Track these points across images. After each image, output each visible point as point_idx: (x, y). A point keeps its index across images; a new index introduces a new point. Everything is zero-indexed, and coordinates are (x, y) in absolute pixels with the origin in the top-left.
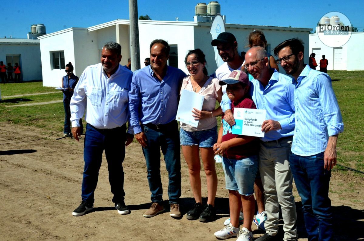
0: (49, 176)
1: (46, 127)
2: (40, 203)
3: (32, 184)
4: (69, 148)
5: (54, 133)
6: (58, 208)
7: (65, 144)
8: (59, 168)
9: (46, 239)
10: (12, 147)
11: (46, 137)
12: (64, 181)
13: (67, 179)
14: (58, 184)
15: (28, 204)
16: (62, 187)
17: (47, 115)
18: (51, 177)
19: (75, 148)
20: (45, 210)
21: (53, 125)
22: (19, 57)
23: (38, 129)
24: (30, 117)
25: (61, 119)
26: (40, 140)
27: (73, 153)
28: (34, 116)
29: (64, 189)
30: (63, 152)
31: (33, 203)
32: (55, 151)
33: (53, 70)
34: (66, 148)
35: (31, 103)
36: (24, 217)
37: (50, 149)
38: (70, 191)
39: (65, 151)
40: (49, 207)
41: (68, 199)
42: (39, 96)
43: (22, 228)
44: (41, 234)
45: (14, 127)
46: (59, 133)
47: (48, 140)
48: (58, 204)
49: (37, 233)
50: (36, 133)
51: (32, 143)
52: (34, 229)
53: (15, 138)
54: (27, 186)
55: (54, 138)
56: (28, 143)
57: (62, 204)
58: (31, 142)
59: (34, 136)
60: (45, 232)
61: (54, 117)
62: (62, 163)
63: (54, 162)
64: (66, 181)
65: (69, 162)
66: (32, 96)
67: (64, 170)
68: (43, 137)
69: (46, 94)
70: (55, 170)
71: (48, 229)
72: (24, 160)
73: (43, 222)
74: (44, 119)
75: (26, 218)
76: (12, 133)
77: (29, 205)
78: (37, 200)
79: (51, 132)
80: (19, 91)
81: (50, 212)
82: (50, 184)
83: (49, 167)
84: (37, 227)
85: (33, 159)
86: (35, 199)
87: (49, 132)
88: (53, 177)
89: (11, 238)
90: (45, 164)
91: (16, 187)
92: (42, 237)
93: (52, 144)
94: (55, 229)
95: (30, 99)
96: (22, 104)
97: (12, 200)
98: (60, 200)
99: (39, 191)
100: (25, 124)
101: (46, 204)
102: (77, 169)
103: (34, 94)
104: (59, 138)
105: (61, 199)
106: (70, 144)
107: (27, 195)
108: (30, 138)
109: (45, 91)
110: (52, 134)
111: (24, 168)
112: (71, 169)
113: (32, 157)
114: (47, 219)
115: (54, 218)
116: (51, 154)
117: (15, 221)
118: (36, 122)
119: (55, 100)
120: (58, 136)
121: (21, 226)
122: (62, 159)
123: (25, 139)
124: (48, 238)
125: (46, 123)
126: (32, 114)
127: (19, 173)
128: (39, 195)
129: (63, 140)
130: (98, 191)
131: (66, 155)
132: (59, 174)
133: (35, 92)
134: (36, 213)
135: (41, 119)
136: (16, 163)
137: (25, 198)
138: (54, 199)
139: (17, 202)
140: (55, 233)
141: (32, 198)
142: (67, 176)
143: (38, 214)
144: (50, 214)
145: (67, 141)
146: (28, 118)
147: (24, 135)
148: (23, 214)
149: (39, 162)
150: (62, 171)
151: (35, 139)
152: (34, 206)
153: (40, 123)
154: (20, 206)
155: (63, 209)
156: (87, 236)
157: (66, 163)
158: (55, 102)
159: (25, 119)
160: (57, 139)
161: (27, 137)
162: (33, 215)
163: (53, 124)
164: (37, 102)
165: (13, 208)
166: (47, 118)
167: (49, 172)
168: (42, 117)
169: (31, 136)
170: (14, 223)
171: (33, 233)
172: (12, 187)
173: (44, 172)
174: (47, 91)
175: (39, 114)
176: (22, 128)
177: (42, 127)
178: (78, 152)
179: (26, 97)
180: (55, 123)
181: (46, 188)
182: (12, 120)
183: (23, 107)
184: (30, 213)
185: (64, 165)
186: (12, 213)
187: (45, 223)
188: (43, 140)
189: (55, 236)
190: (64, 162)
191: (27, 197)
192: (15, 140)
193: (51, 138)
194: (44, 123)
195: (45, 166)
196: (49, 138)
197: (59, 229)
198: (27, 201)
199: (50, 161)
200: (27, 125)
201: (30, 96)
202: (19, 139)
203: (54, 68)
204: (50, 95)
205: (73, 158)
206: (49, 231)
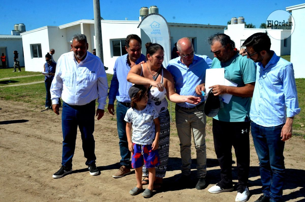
0: (39, 140)
1: (31, 102)
2: (36, 161)
3: (27, 146)
4: (52, 117)
5: (38, 106)
6: (50, 164)
7: (48, 115)
8: (46, 133)
9: (45, 189)
10: (7, 118)
11: (32, 109)
12: (52, 144)
13: (54, 142)
14: (47, 146)
15: (26, 162)
16: (51, 148)
17: (31, 93)
18: (41, 141)
19: (56, 118)
20: (41, 166)
21: (37, 101)
22: (6, 49)
23: (25, 104)
24: (18, 95)
25: (42, 95)
26: (28, 112)
27: (55, 122)
28: (21, 94)
29: (52, 149)
30: (47, 121)
31: (30, 161)
32: (41, 120)
33: (33, 58)
34: (49, 118)
35: (17, 84)
36: (25, 173)
37: (37, 119)
38: (57, 151)
39: (49, 120)
40: (43, 164)
41: (57, 158)
42: (23, 79)
43: (24, 181)
44: (40, 185)
45: (6, 103)
46: (42, 107)
47: (34, 112)
48: (50, 161)
49: (37, 185)
50: (24, 107)
51: (22, 115)
52: (34, 182)
53: (9, 111)
54: (23, 148)
55: (39, 110)
56: (19, 115)
57: (53, 161)
58: (22, 113)
59: (23, 109)
60: (43, 184)
61: (37, 95)
62: (48, 129)
63: (42, 129)
64: (53, 143)
65: (53, 128)
66: (18, 79)
67: (50, 135)
68: (31, 110)
69: (29, 77)
70: (43, 135)
71: (45, 182)
72: (18, 128)
73: (40, 176)
74: (29, 96)
75: (26, 173)
76: (6, 107)
77: (28, 163)
78: (33, 159)
79: (35, 105)
80: (7, 75)
81: (45, 168)
82: (41, 146)
83: (38, 133)
84: (36, 180)
85: (25, 127)
86: (32, 158)
87: (34, 106)
88: (42, 140)
89: (17, 190)
90: (35, 131)
91: (15, 149)
92: (42, 188)
93: (38, 115)
94: (51, 182)
95: (17, 81)
96: (11, 85)
97: (13, 159)
98: (51, 159)
99: (34, 152)
100: (15, 100)
101: (41, 162)
102: (61, 134)
103: (19, 77)
104: (42, 110)
105: (52, 157)
106: (52, 115)
107: (25, 155)
108: (20, 111)
109: (27, 75)
110: (37, 107)
111: (19, 134)
112: (56, 134)
113: (24, 125)
114: (43, 174)
115: (48, 173)
116: (38, 123)
117: (18, 176)
118: (23, 99)
119: (36, 81)
120: (42, 108)
121: (23, 180)
122: (48, 127)
123: (16, 112)
124: (46, 189)
125: (31, 99)
126: (19, 93)
127: (15, 138)
128: (34, 155)
129: (46, 112)
130: (79, 150)
131: (51, 123)
132: (47, 138)
133: (20, 76)
134: (34, 169)
135: (27, 96)
136: (12, 131)
137: (24, 157)
138: (46, 158)
139: (18, 161)
140: (51, 184)
141: (29, 157)
142: (54, 140)
143: (36, 170)
144: (45, 170)
145: (49, 112)
146: (17, 96)
147: (15, 109)
148: (23, 170)
149: (30, 129)
150: (49, 136)
151: (24, 112)
152: (31, 164)
153: (27, 99)
154: (21, 164)
155: (54, 166)
156: (77, 186)
157: (51, 129)
158: (36, 83)
159: (15, 96)
160: (41, 111)
161: (18, 110)
162: (32, 171)
163: (37, 99)
164: (22, 83)
165: (15, 166)
166: (32, 95)
167: (39, 137)
168: (28, 94)
169: (21, 109)
170: (17, 177)
171: (34, 185)
172: (12, 150)
173: (35, 137)
174: (29, 74)
175: (25, 92)
176: (13, 103)
177: (28, 102)
178: (59, 121)
179: (14, 79)
180: (38, 99)
181: (39, 149)
182: (5, 97)
183: (12, 87)
184: (29, 169)
185: (50, 131)
186: (15, 170)
187: (42, 177)
188: (30, 112)
189: (51, 187)
190: (49, 129)
191: (25, 157)
192: (9, 112)
193: (37, 110)
194: (30, 99)
195: (35, 132)
196: (35, 110)
197: (54, 181)
198: (26, 160)
199: (38, 128)
200: (16, 100)
201: (16, 78)
202: (12, 111)
203: (34, 57)
204: (32, 77)
205: (56, 125)
206: (46, 183)
